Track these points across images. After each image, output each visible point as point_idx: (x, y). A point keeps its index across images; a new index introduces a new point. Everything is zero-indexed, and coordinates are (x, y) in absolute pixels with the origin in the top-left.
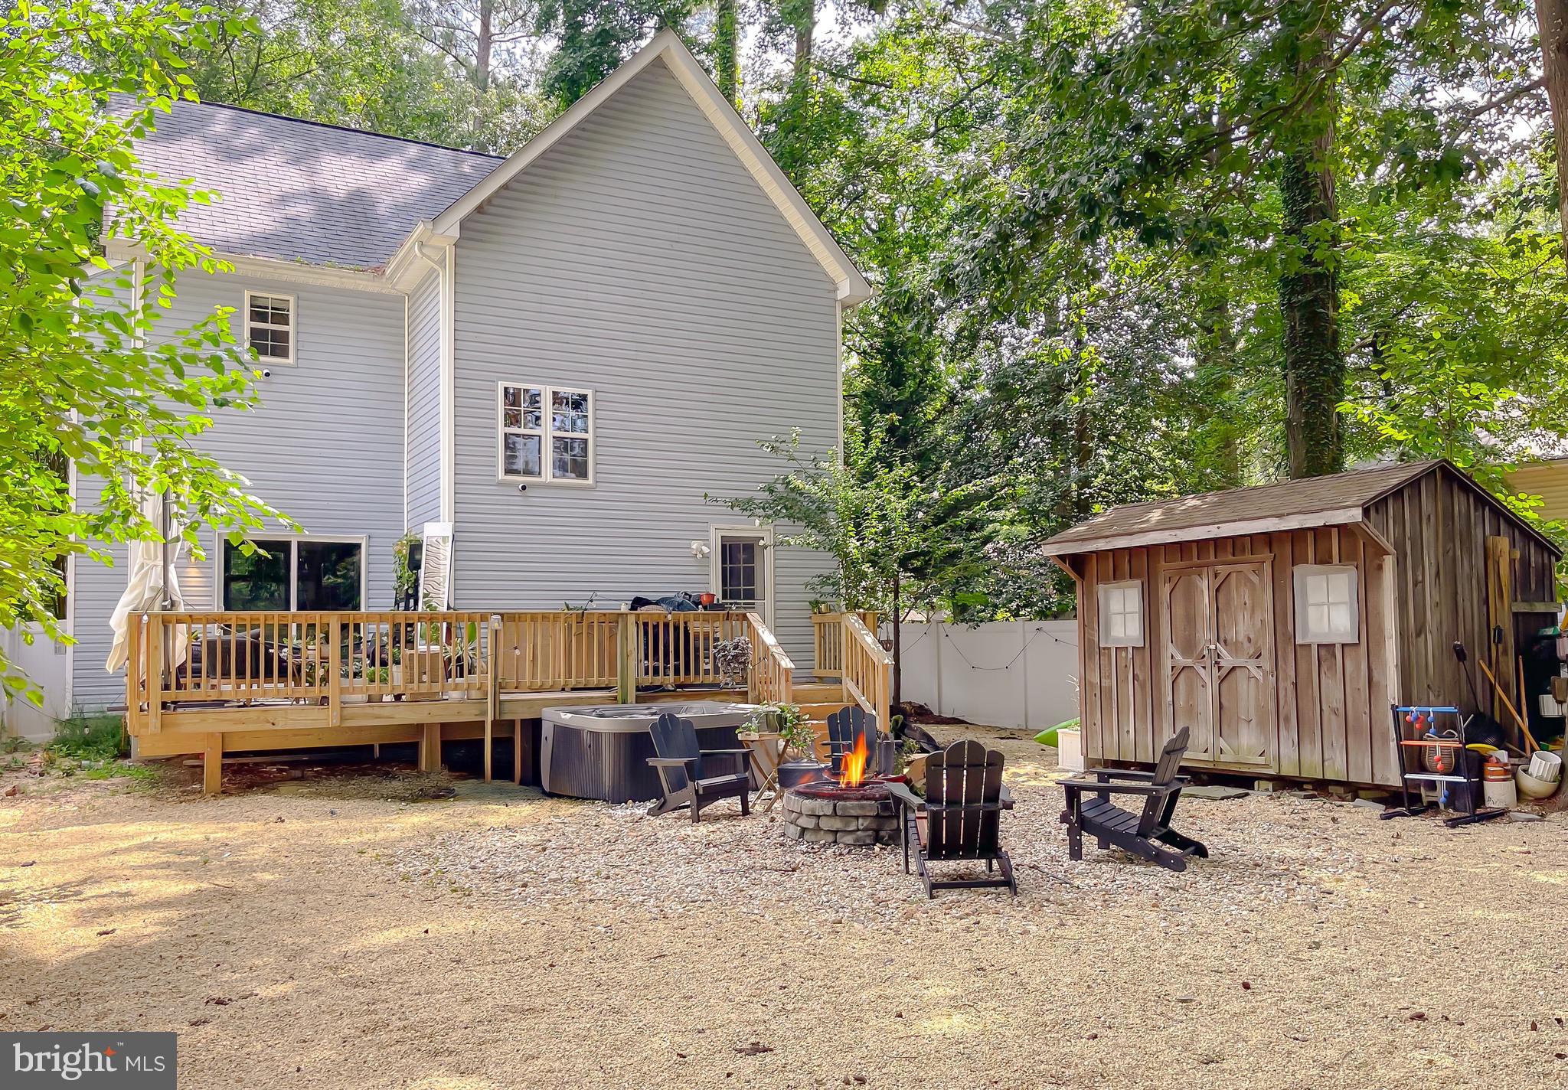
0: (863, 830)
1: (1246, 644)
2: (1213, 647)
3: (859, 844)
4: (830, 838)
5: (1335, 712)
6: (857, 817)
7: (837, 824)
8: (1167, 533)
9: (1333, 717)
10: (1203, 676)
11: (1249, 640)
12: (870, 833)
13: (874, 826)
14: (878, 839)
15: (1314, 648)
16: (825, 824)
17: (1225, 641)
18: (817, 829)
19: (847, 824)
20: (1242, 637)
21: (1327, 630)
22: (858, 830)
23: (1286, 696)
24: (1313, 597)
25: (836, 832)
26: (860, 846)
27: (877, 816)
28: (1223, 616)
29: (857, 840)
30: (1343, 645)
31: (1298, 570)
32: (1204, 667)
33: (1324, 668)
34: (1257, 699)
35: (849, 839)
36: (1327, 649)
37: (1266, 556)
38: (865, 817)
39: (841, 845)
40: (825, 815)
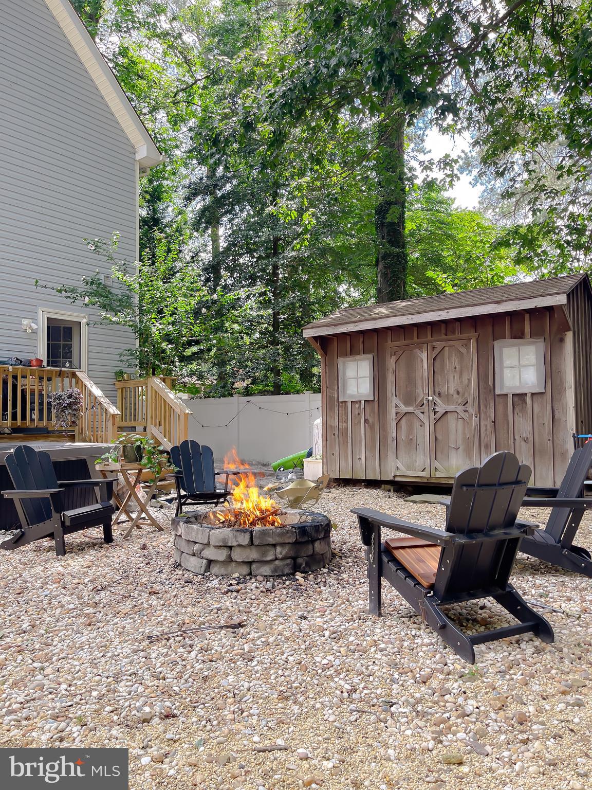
0: (282, 559)
1: (456, 396)
2: (430, 398)
3: (277, 575)
4: (245, 570)
5: (526, 440)
6: (274, 546)
7: (253, 555)
8: (404, 318)
9: (523, 443)
10: (422, 419)
11: (458, 393)
12: (289, 561)
13: (292, 554)
14: (296, 568)
15: (510, 396)
16: (238, 555)
17: (439, 394)
18: (230, 560)
19: (264, 554)
20: (452, 391)
21: (518, 384)
22: (276, 559)
23: (486, 430)
24: (507, 362)
25: (250, 563)
26: (279, 576)
27: (296, 543)
28: (438, 377)
29: (275, 570)
30: (533, 394)
31: (497, 344)
32: (423, 413)
33: (517, 410)
34: (464, 433)
35: (266, 570)
36: (520, 397)
37: (473, 335)
38: (283, 545)
39: (260, 578)
40: (239, 546)
